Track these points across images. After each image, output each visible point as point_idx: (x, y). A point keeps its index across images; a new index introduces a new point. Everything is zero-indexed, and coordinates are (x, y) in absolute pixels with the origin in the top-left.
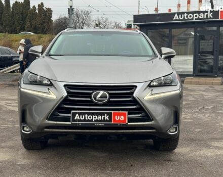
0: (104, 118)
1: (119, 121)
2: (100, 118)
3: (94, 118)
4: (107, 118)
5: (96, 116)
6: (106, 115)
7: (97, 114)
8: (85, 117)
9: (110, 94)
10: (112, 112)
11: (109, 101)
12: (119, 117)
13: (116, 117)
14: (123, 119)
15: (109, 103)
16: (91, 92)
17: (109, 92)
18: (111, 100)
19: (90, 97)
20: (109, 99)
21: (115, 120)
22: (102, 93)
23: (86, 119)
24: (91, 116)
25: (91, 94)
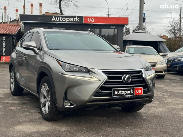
0: (130, 92)
1: (139, 93)
2: (128, 92)
3: (125, 93)
4: (132, 92)
5: (126, 91)
6: (131, 90)
7: (127, 90)
8: (120, 92)
9: (132, 76)
10: (135, 88)
11: (132, 81)
12: (138, 91)
13: (137, 91)
14: (140, 92)
15: (132, 83)
16: (122, 75)
17: (131, 75)
18: (133, 80)
19: (121, 79)
20: (131, 80)
21: (136, 93)
22: (127, 76)
23: (121, 93)
24: (123, 91)
25: (122, 77)
